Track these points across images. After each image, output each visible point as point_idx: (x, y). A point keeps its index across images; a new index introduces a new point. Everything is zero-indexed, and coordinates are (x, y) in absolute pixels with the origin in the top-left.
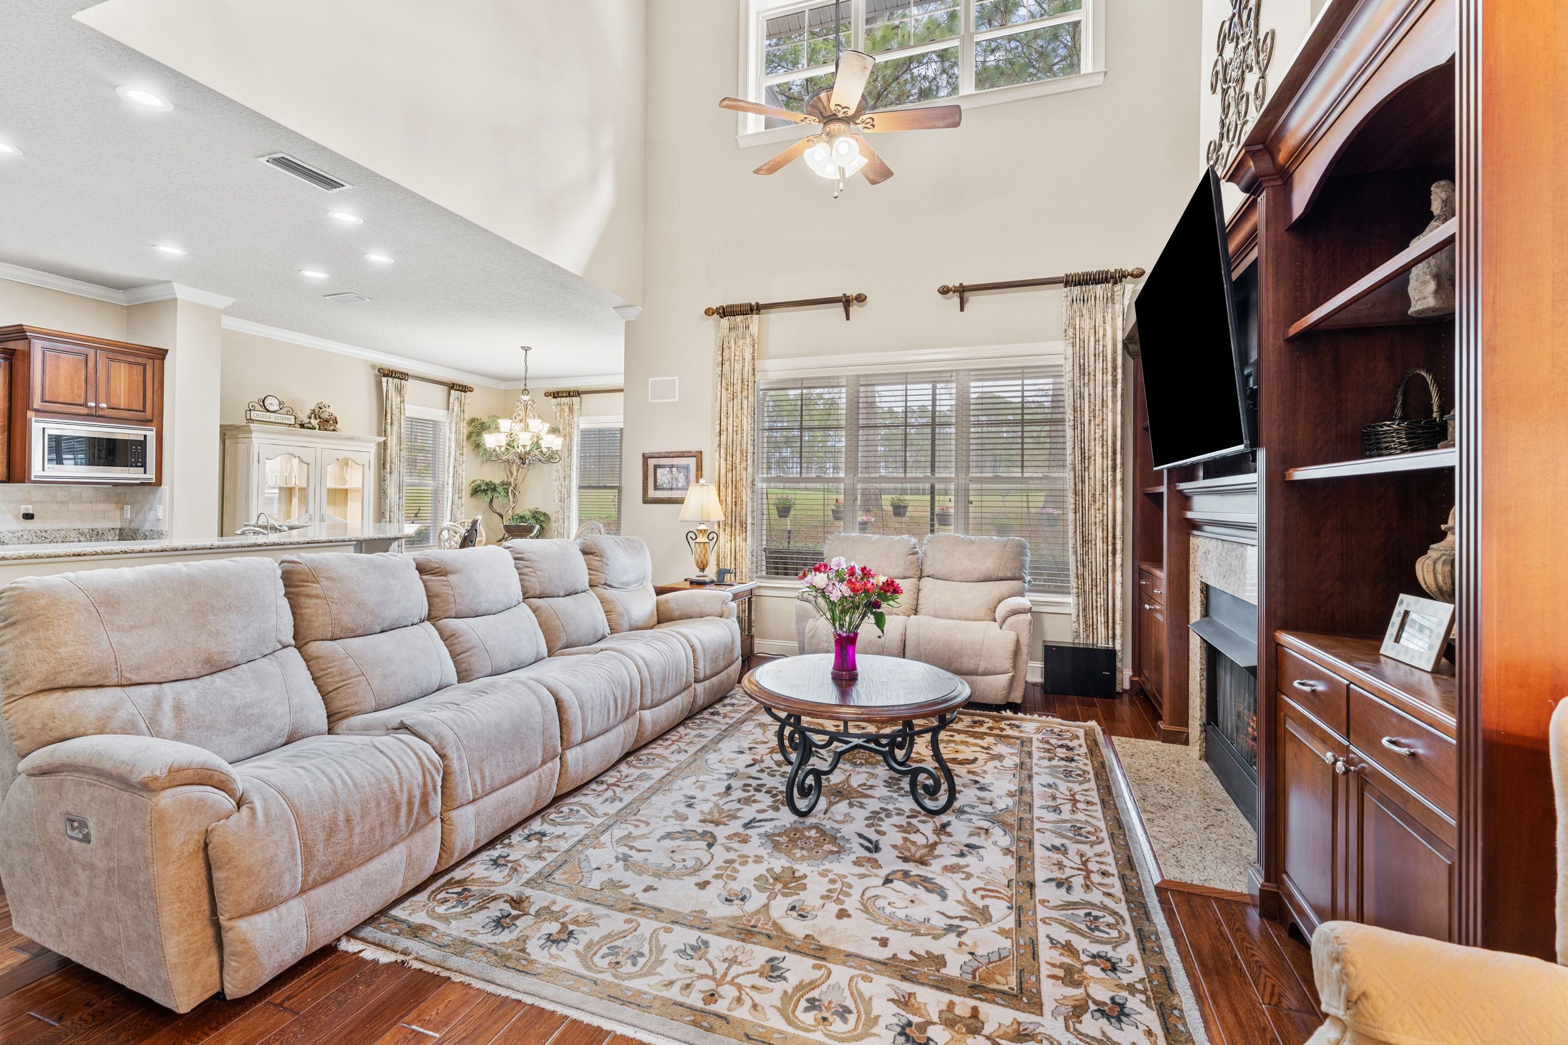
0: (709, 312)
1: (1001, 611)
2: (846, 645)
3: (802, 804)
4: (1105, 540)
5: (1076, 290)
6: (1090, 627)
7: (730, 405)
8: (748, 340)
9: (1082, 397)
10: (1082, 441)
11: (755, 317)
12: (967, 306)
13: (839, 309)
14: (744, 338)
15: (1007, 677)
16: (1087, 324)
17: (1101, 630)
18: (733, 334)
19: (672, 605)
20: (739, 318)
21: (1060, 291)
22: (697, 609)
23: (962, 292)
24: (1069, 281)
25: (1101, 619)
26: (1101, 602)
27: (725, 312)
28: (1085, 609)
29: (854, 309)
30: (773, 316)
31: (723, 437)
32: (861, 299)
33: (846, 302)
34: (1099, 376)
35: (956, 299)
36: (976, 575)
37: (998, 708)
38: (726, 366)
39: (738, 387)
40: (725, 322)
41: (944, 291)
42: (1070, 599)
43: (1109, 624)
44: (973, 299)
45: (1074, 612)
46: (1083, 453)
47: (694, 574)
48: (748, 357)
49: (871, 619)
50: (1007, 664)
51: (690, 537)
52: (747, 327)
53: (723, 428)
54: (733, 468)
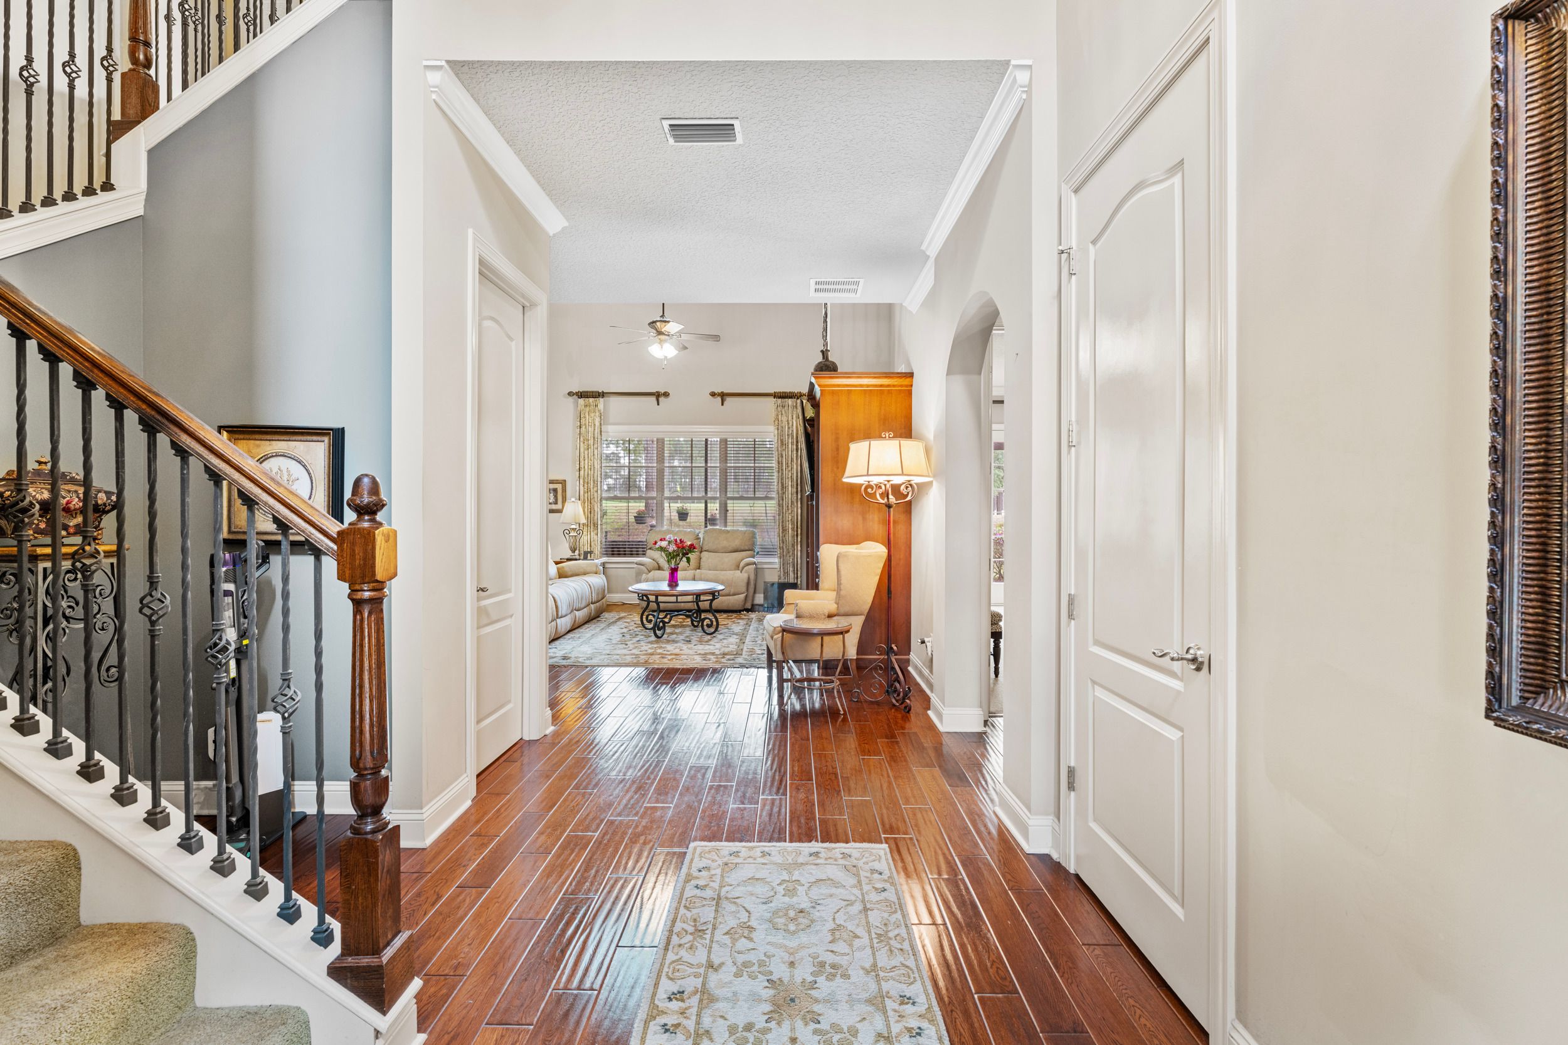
0: (570, 394)
1: (742, 564)
2: (674, 571)
3: (659, 633)
4: (793, 529)
5: (779, 400)
6: (786, 573)
7: (586, 452)
8: (597, 414)
9: (782, 456)
10: (782, 479)
11: (601, 400)
12: (725, 403)
13: (654, 399)
14: (594, 412)
15: (743, 596)
16: (784, 419)
17: (791, 574)
18: (587, 409)
19: (567, 569)
20: (591, 400)
21: (772, 400)
22: (582, 570)
23: (723, 396)
24: (776, 395)
25: (791, 569)
26: (791, 560)
27: (582, 395)
28: (784, 564)
29: (661, 399)
30: (613, 400)
31: (582, 472)
32: (666, 395)
33: (658, 395)
34: (790, 446)
35: (719, 399)
36: (730, 549)
37: (740, 611)
38: (583, 428)
39: (591, 442)
40: (581, 401)
41: (713, 394)
42: (776, 560)
43: (796, 572)
44: (729, 400)
45: (777, 566)
46: (782, 485)
47: (569, 554)
48: (597, 424)
49: (684, 559)
50: (744, 589)
51: (566, 532)
52: (596, 406)
53: (582, 466)
54: (588, 491)
